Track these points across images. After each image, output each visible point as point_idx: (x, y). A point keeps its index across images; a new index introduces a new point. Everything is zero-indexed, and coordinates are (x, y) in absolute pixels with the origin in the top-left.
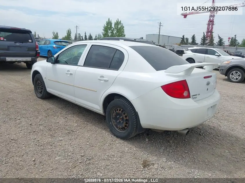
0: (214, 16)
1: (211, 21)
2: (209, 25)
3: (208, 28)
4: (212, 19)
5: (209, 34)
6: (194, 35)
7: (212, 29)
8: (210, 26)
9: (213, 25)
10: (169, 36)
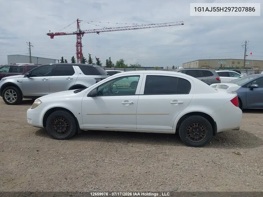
0: (81, 38)
1: (79, 43)
2: (77, 46)
3: (77, 50)
4: (79, 41)
5: (79, 55)
6: (73, 57)
7: (81, 51)
8: (79, 48)
9: (81, 46)
10: (38, 58)
